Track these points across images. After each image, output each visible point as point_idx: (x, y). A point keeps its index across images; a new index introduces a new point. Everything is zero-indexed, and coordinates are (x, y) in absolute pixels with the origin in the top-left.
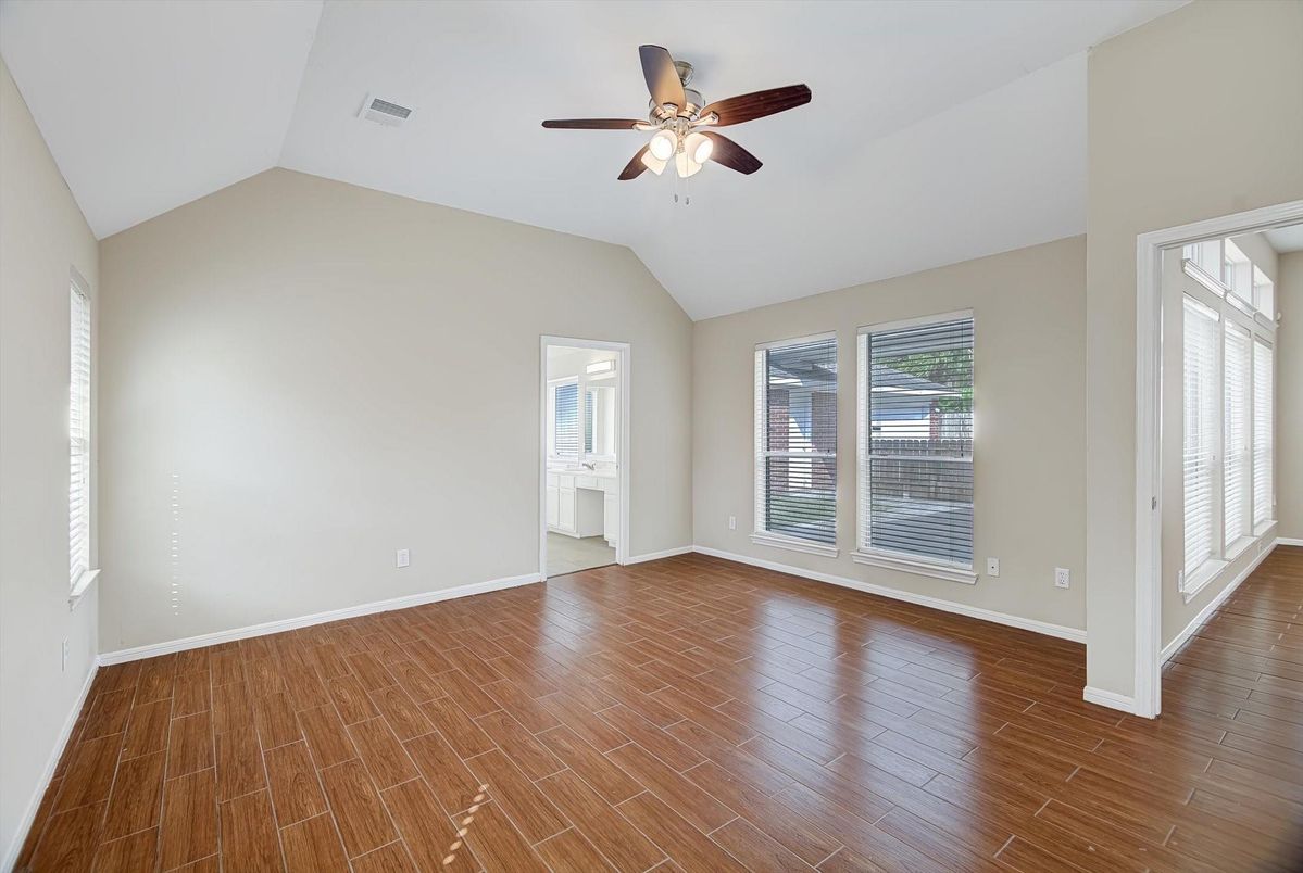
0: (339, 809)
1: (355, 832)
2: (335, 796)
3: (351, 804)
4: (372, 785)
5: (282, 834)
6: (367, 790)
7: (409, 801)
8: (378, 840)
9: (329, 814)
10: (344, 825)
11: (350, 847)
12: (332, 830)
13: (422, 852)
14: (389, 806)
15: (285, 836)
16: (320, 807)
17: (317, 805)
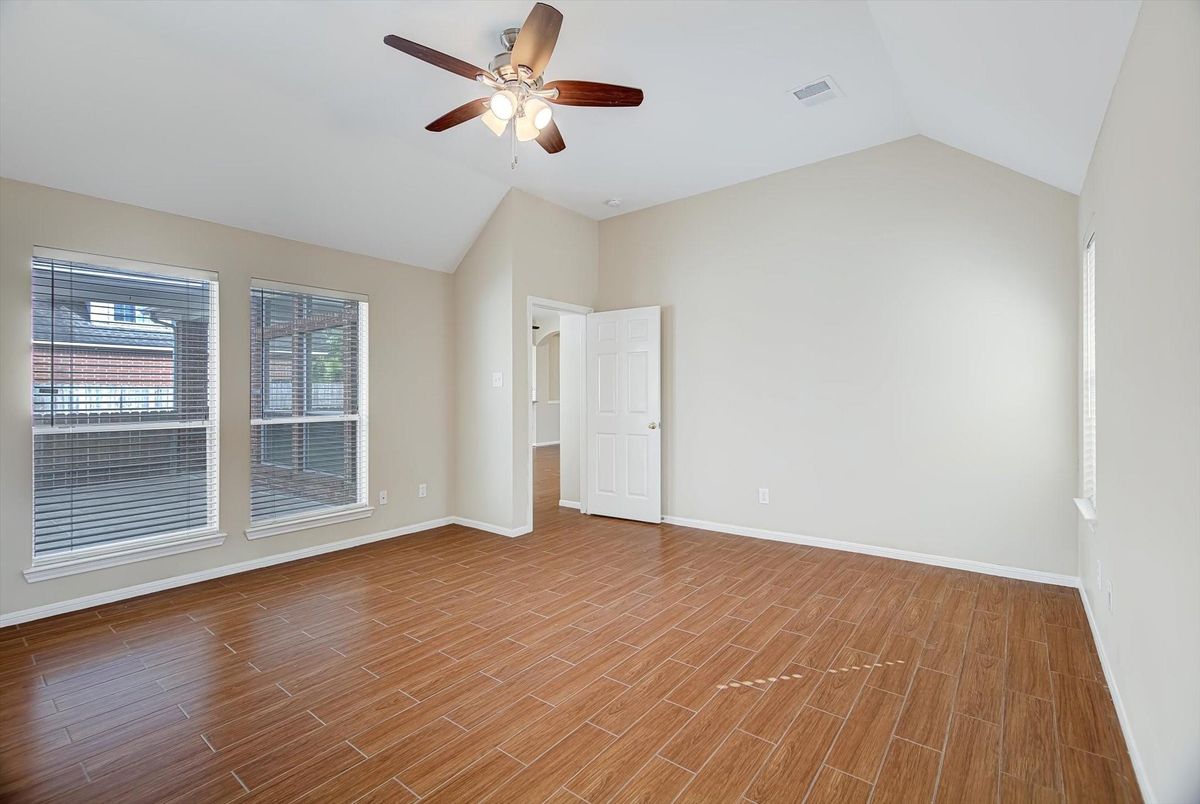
0: (817, 758)
1: (825, 731)
2: (808, 772)
3: (805, 755)
4: (773, 756)
5: (874, 778)
6: (781, 756)
7: (769, 720)
8: (818, 715)
9: (826, 763)
10: (826, 743)
11: (837, 726)
12: (837, 748)
13: (804, 691)
14: (785, 728)
15: (872, 775)
16: (826, 776)
17: (829, 778)
